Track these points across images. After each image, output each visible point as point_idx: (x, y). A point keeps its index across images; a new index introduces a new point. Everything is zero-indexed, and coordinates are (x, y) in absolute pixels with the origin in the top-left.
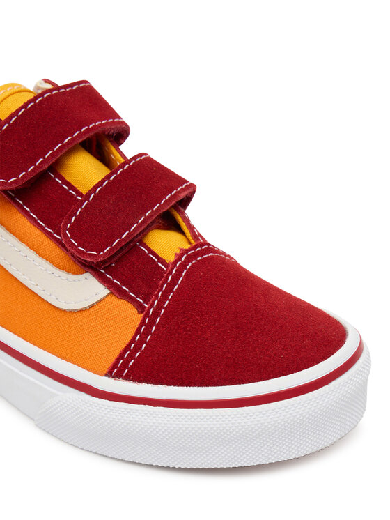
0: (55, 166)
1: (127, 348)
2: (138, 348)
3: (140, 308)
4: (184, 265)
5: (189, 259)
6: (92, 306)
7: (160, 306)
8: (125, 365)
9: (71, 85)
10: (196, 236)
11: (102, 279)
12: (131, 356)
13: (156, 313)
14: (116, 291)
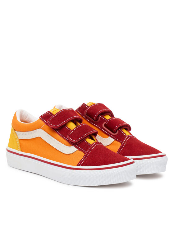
0: (66, 125)
1: (81, 160)
2: (84, 160)
3: (84, 152)
4: (94, 145)
5: (95, 144)
6: (74, 153)
7: (89, 152)
8: (81, 164)
9: (70, 109)
10: (97, 141)
11: (76, 147)
12: (82, 162)
13: (88, 153)
14: (79, 149)
